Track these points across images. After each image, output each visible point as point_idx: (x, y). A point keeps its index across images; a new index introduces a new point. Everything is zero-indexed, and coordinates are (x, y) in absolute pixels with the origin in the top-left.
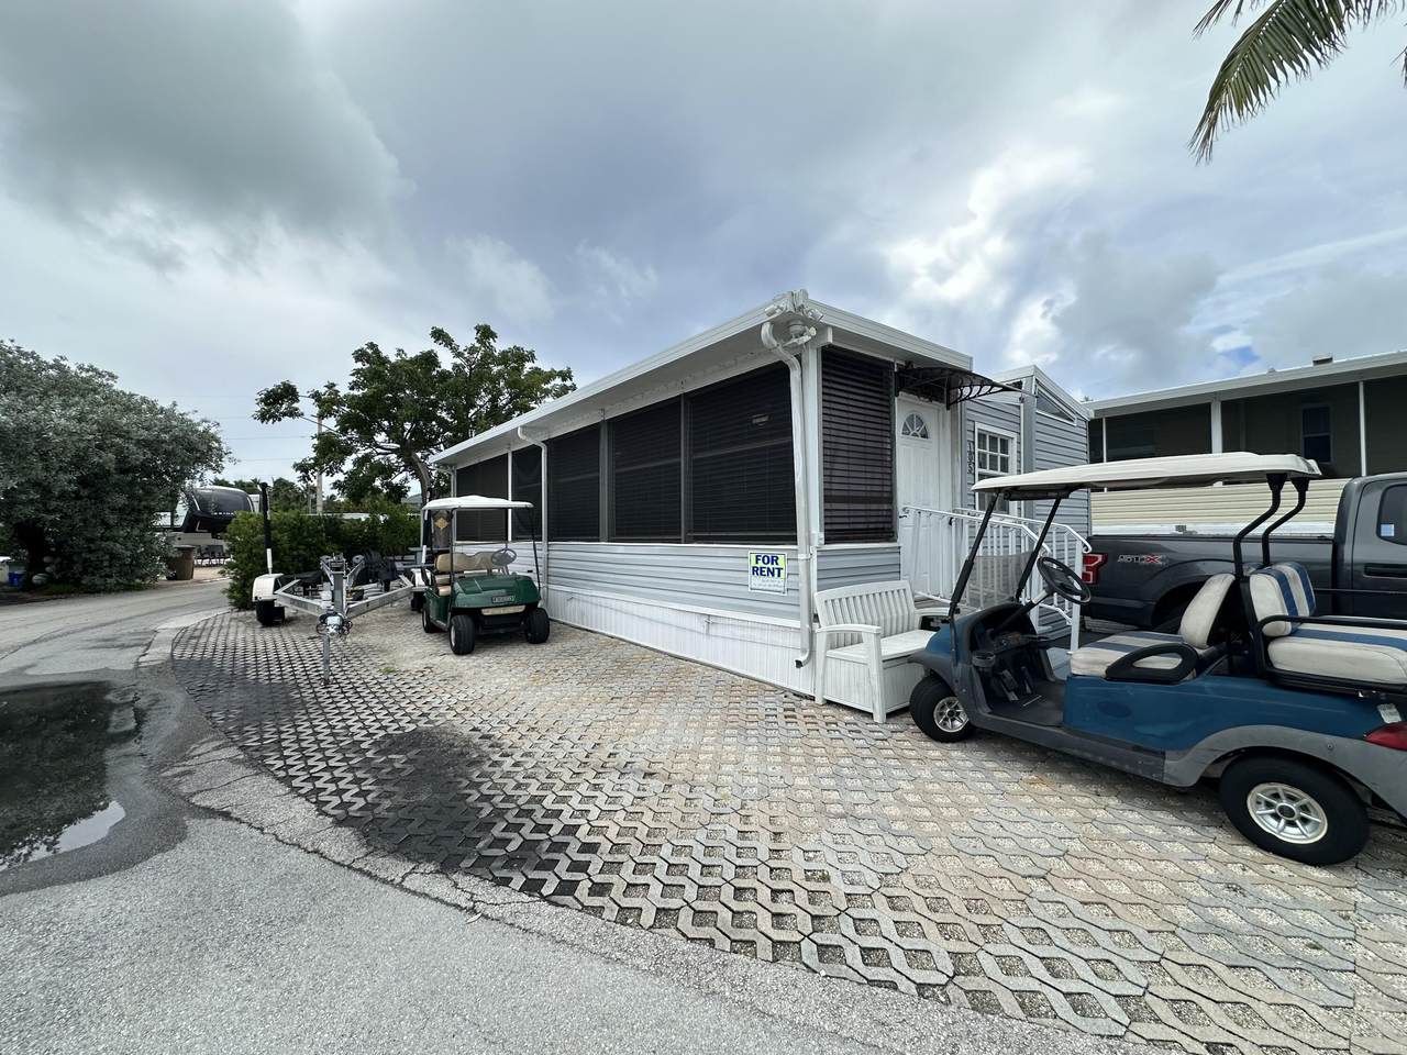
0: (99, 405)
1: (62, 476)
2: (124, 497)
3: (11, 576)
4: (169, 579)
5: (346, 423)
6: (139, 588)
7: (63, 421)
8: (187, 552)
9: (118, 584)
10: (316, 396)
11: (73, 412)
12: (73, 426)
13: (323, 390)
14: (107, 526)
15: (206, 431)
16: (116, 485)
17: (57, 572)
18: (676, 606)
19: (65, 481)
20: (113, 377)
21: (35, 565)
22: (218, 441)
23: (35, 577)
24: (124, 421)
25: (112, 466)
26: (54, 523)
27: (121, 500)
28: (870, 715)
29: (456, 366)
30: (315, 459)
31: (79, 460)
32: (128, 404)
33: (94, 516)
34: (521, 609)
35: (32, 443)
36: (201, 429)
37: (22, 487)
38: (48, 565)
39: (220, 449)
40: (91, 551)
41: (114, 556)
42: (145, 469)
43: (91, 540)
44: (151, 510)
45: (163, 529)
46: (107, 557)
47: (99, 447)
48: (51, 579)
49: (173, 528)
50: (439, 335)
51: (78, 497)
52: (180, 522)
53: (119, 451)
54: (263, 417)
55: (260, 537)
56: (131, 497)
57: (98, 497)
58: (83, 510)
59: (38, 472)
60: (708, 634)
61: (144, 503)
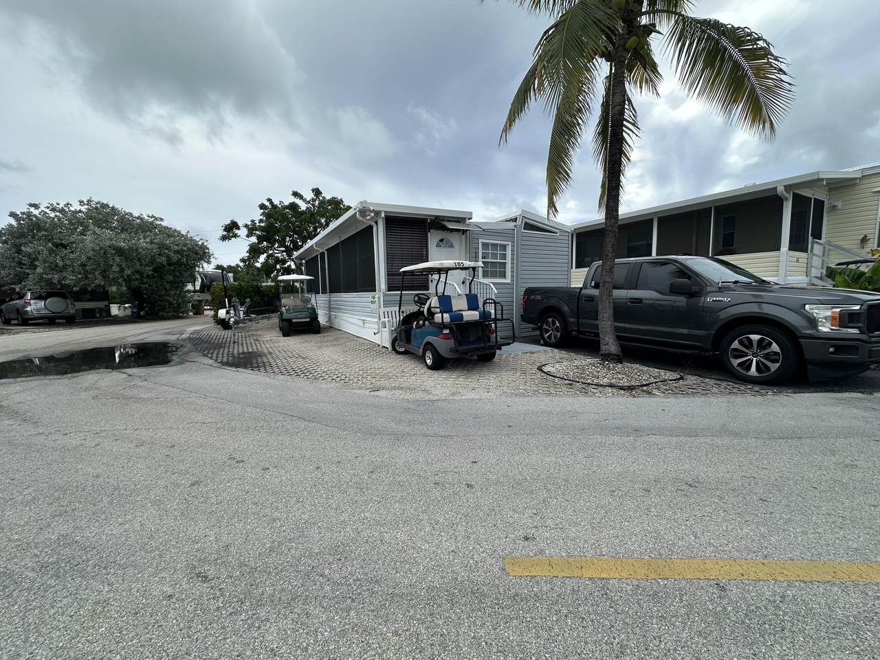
0: (157, 235)
1: (147, 268)
2: (172, 276)
3: (132, 312)
4: (194, 314)
5: (260, 239)
6: (182, 318)
7: (145, 244)
8: (200, 301)
9: (174, 316)
10: (246, 226)
11: (148, 240)
12: (149, 246)
13: (249, 223)
14: (165, 289)
15: (203, 244)
16: (168, 271)
17: (149, 310)
18: (357, 317)
19: (148, 270)
20: (162, 220)
21: (141, 308)
22: (208, 249)
23: (142, 313)
24: (168, 242)
25: (165, 263)
26: (146, 288)
27: (171, 278)
28: (387, 348)
29: (307, 208)
30: (248, 256)
31: (153, 260)
32: (169, 233)
33: (161, 285)
34: (308, 320)
35: (135, 255)
36: (200, 243)
37: (133, 274)
38: (146, 307)
39: (209, 253)
40: (161, 301)
41: (170, 303)
42: (179, 263)
43: (161, 296)
44: (183, 283)
45: (189, 291)
46: (167, 303)
47: (159, 255)
48: (147, 313)
49: (195, 291)
50: (296, 194)
51: (154, 277)
52: (198, 288)
53: (168, 257)
54: (224, 238)
55: (223, 293)
56: (174, 277)
57: (161, 277)
58: (156, 283)
59: (138, 266)
60: (364, 327)
61: (180, 279)
